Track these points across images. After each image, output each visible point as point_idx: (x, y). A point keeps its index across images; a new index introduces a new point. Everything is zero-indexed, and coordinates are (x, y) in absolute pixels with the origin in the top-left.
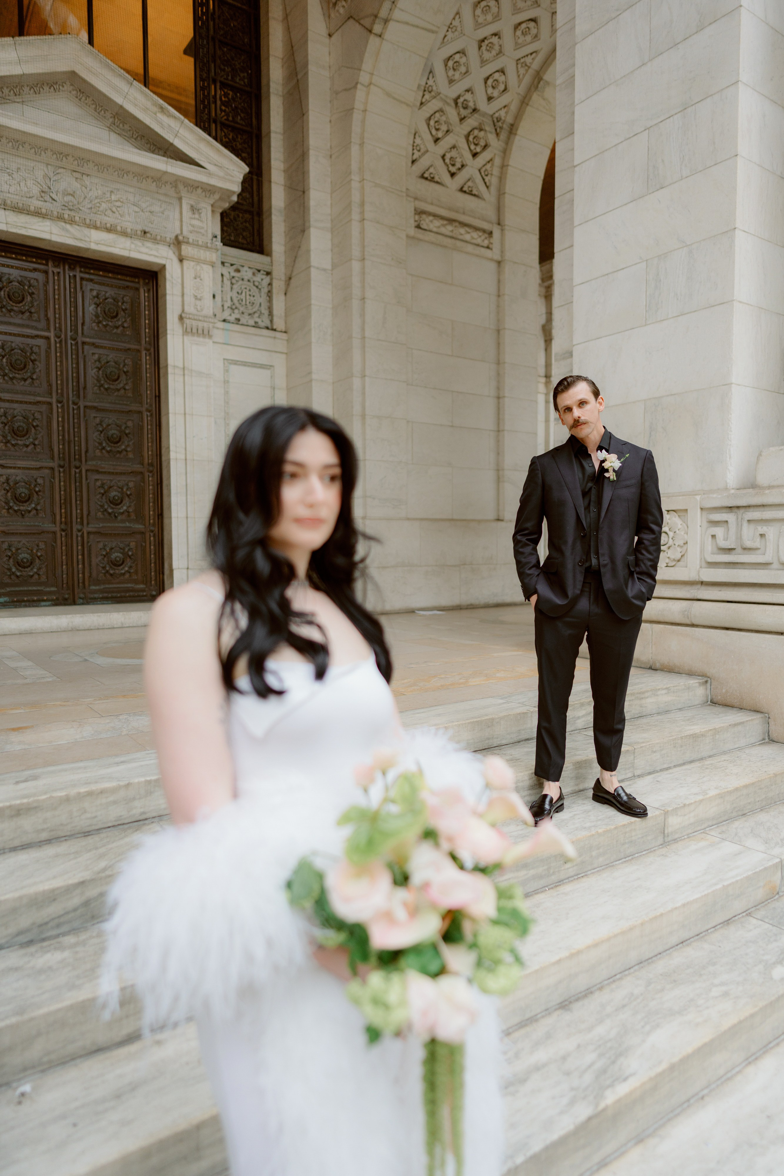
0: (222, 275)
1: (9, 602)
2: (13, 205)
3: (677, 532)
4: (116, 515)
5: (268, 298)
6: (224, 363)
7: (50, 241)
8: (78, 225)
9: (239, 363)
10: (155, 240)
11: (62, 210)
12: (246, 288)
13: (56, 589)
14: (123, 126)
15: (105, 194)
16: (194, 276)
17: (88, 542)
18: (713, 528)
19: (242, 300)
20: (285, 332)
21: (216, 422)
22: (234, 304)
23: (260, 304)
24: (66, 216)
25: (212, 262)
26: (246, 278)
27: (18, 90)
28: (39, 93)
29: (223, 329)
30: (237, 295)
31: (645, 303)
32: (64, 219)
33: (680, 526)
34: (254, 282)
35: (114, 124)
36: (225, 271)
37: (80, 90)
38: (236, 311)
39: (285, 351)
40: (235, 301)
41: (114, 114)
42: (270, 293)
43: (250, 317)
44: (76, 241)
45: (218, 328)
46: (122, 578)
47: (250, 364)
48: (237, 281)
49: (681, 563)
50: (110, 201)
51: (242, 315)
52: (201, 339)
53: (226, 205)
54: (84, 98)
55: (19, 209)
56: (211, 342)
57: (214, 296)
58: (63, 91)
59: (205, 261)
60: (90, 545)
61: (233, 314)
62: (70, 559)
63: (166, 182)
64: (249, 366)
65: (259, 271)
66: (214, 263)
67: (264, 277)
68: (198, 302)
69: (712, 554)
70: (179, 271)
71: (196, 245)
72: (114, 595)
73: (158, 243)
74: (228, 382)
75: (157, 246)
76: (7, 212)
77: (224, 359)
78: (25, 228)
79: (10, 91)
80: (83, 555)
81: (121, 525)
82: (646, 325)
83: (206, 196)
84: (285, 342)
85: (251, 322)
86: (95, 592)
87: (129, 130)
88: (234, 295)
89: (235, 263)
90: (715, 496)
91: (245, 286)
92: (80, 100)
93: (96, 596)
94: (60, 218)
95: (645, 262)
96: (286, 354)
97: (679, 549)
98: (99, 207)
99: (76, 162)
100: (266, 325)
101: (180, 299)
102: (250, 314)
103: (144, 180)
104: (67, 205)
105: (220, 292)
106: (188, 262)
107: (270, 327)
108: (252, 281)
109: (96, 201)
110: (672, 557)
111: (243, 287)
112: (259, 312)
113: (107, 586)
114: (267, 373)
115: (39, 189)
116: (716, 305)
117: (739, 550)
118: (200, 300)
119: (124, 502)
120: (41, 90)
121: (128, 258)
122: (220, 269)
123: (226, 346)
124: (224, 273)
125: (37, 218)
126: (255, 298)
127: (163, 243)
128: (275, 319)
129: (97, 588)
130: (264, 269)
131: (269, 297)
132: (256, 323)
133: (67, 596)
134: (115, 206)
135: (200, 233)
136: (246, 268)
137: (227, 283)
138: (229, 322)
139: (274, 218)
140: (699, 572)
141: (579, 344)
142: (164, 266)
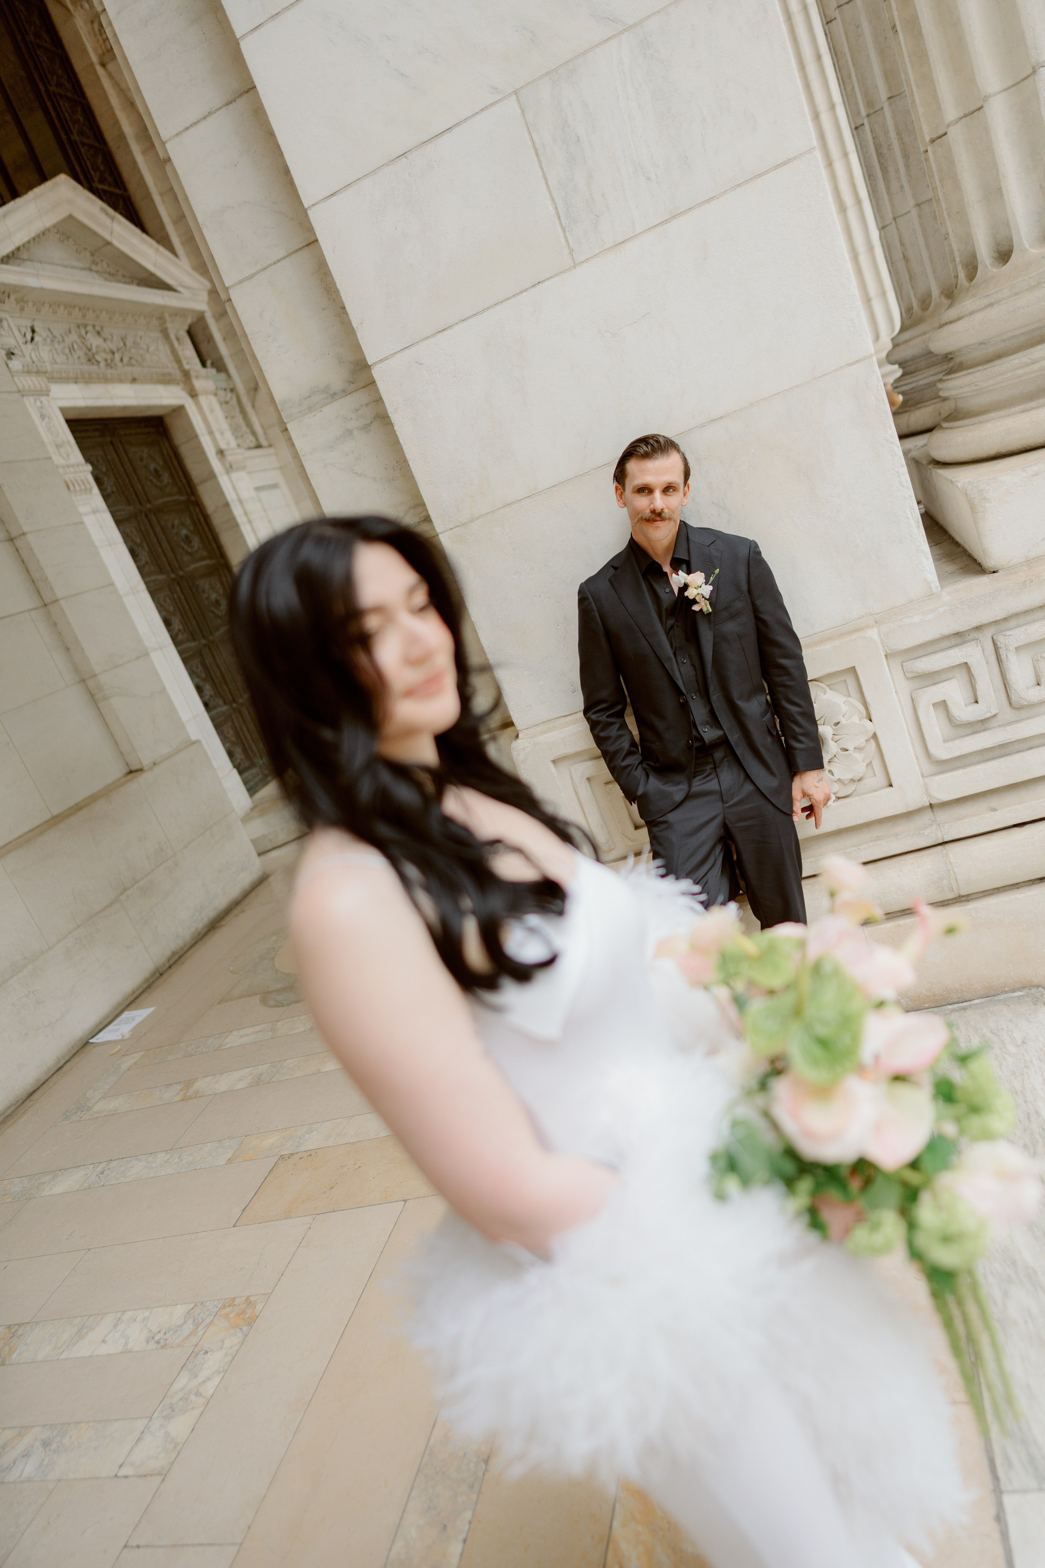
3: (843, 721)
18: (934, 688)
31: (551, 208)
33: (844, 708)
49: (869, 782)
69: (944, 741)
82: (575, 267)
90: (916, 619)
95: (514, 97)
97: (858, 756)
110: (847, 776)
116: (767, 172)
117: (1008, 714)
140: (926, 787)
141: (386, 358)
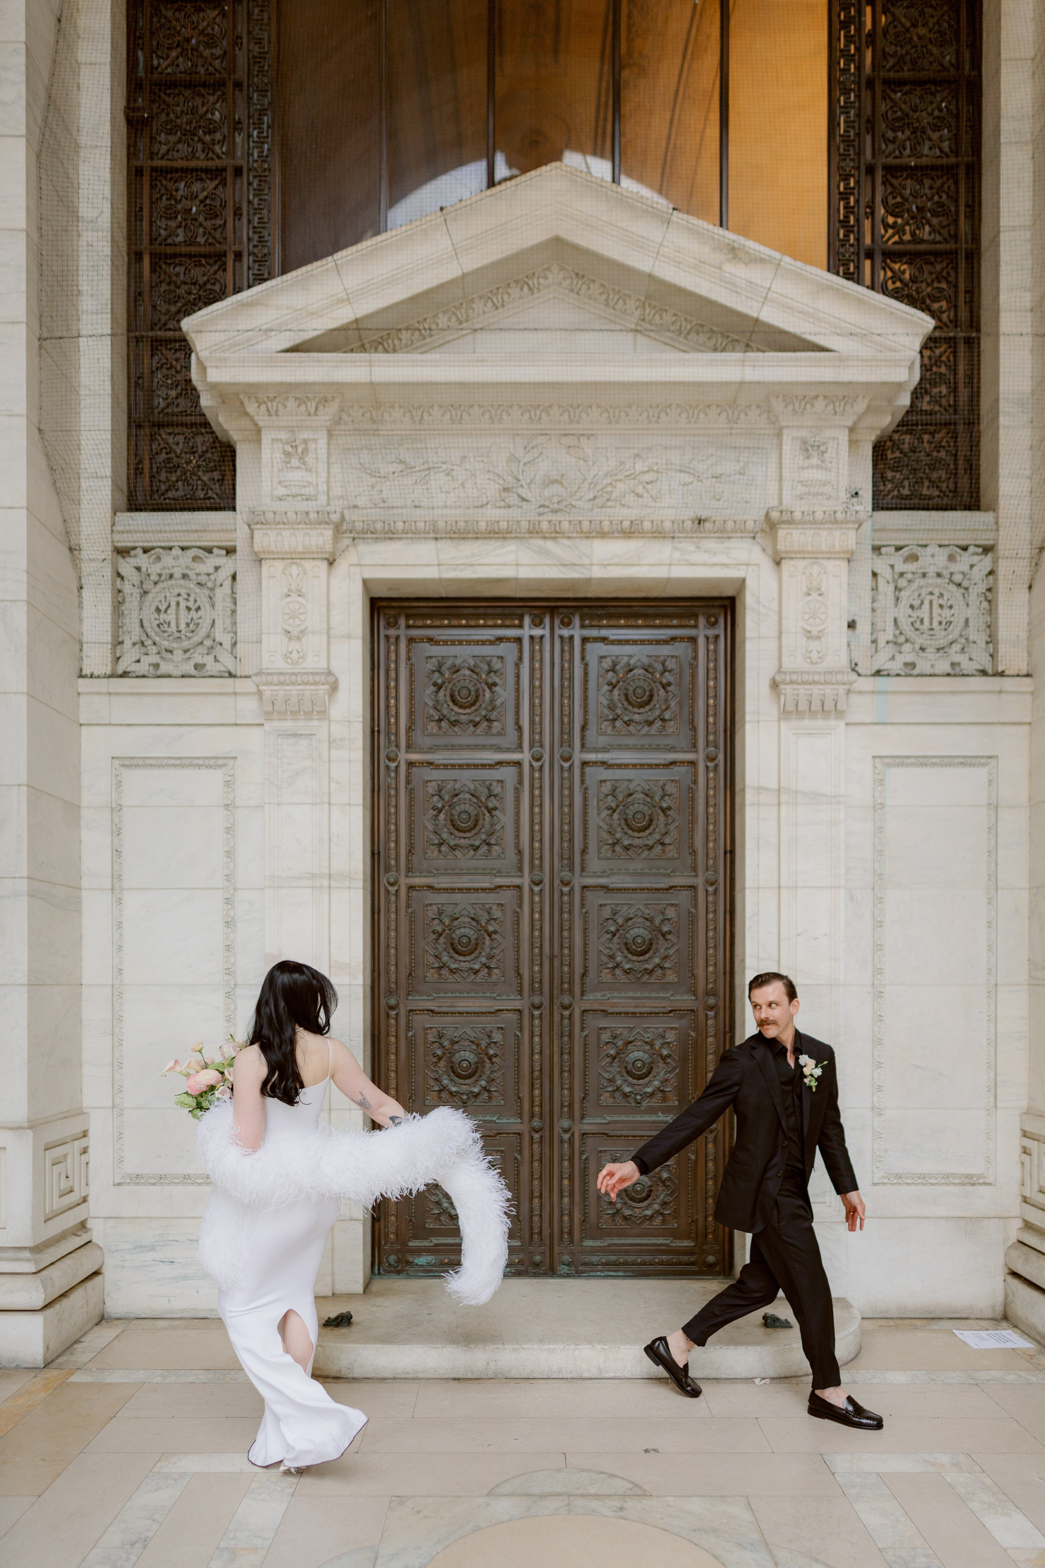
0: (874, 575)
1: (434, 1265)
2: (449, 528)
4: (639, 1097)
5: (985, 604)
6: (874, 767)
7: (516, 579)
8: (569, 538)
9: (909, 761)
10: (723, 533)
11: (540, 515)
12: (931, 593)
13: (519, 1244)
14: (661, 318)
15: (622, 463)
16: (805, 590)
17: (582, 1153)
19: (922, 621)
20: (1028, 675)
21: (852, 898)
22: (901, 633)
23: (967, 621)
24: (545, 526)
25: (847, 552)
26: (931, 571)
27: (463, 311)
28: (503, 306)
29: (873, 692)
30: (910, 611)
32: (542, 532)
34: (952, 574)
35: (643, 320)
36: (881, 566)
37: (577, 274)
38: (907, 647)
39: (1028, 720)
40: (905, 625)
41: (642, 298)
42: (990, 595)
43: (941, 653)
44: (563, 569)
45: (861, 693)
46: (646, 1225)
47: (938, 760)
48: (910, 581)
50: (633, 476)
51: (921, 653)
52: (819, 723)
53: (886, 421)
54: (584, 287)
55: (460, 533)
56: (842, 724)
57: (852, 625)
58: (548, 287)
59: (830, 552)
60: (586, 1159)
61: (898, 656)
62: (548, 1184)
63: (749, 407)
64: (934, 765)
65: (965, 549)
66: (853, 553)
67: (976, 559)
68: (814, 645)
70: (774, 586)
71: (811, 522)
72: (630, 1258)
73: (729, 538)
74: (883, 806)
75: (727, 544)
76: (440, 544)
77: (874, 757)
78: (472, 565)
79: (449, 319)
80: (571, 1178)
81: (647, 1118)
83: (835, 413)
84: (1029, 698)
85: (943, 666)
86: (593, 1251)
87: (673, 323)
88: (903, 612)
89: (906, 543)
91: (930, 589)
92: (578, 294)
93: (595, 1259)
94: (534, 532)
96: (1030, 724)
98: (611, 492)
99: (566, 416)
100: (979, 667)
101: (774, 644)
102: (938, 650)
103: (702, 415)
104: (547, 504)
105: (869, 613)
106: (792, 562)
107: (990, 671)
108: (946, 573)
109: (605, 482)
111: (924, 592)
112: (963, 641)
113: (616, 1241)
114: (982, 773)
115: (497, 486)
118: (818, 638)
119: (653, 1073)
120: (505, 297)
121: (669, 580)
122: (867, 562)
123: (879, 728)
124: (878, 571)
125: (493, 541)
126: (952, 611)
127: (738, 535)
128: (1002, 649)
129: (597, 1243)
130: (978, 542)
131: (989, 601)
132: (953, 665)
133: (538, 1258)
134: (641, 483)
135: (822, 494)
136: (929, 550)
137: (886, 589)
138: (888, 675)
139: (1003, 420)
142: (743, 581)
